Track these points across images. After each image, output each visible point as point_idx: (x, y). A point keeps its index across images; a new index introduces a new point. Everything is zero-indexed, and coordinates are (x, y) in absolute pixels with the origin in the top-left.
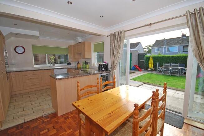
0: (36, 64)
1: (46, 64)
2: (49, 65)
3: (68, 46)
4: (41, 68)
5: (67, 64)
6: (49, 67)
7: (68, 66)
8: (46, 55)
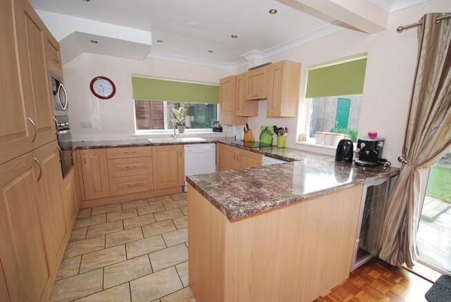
0: (140, 127)
1: (163, 128)
2: (171, 131)
3: (221, 80)
4: (151, 140)
5: (214, 131)
6: (172, 136)
7: (216, 136)
8: (165, 103)
